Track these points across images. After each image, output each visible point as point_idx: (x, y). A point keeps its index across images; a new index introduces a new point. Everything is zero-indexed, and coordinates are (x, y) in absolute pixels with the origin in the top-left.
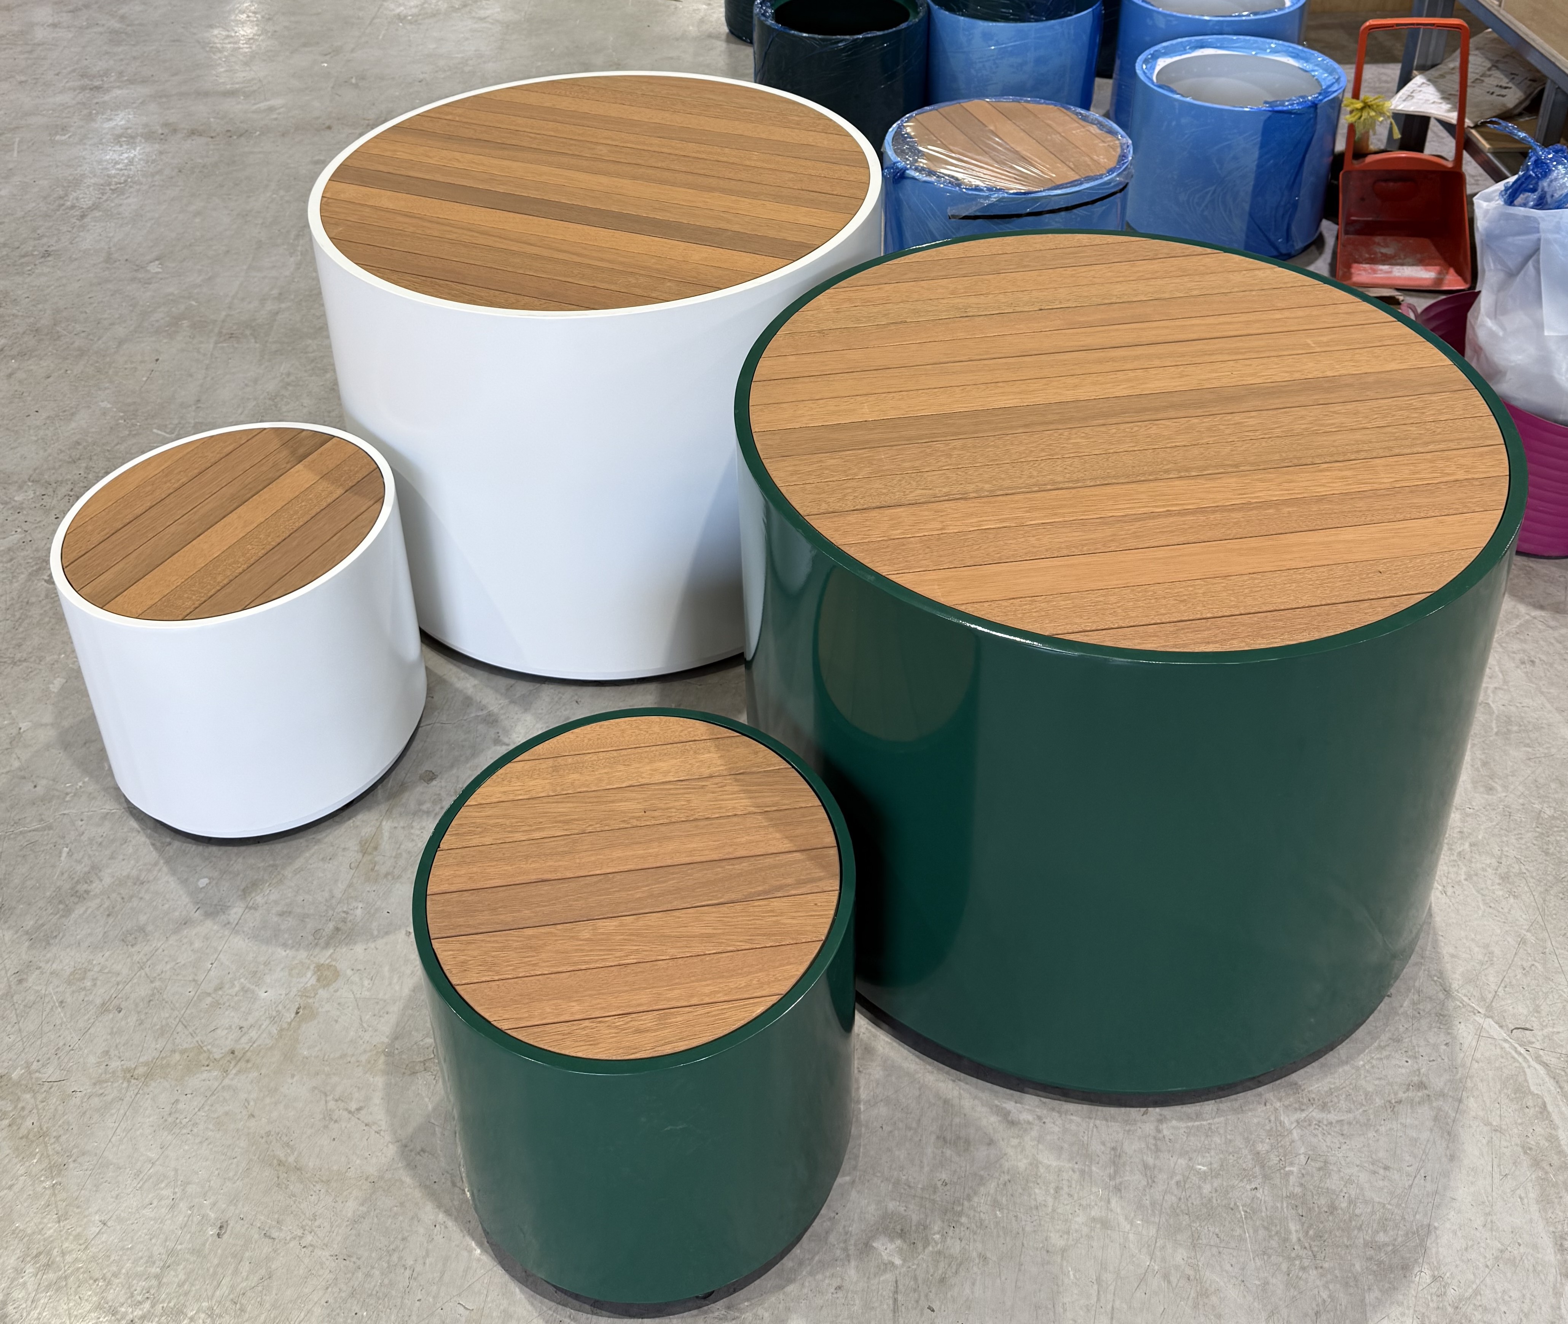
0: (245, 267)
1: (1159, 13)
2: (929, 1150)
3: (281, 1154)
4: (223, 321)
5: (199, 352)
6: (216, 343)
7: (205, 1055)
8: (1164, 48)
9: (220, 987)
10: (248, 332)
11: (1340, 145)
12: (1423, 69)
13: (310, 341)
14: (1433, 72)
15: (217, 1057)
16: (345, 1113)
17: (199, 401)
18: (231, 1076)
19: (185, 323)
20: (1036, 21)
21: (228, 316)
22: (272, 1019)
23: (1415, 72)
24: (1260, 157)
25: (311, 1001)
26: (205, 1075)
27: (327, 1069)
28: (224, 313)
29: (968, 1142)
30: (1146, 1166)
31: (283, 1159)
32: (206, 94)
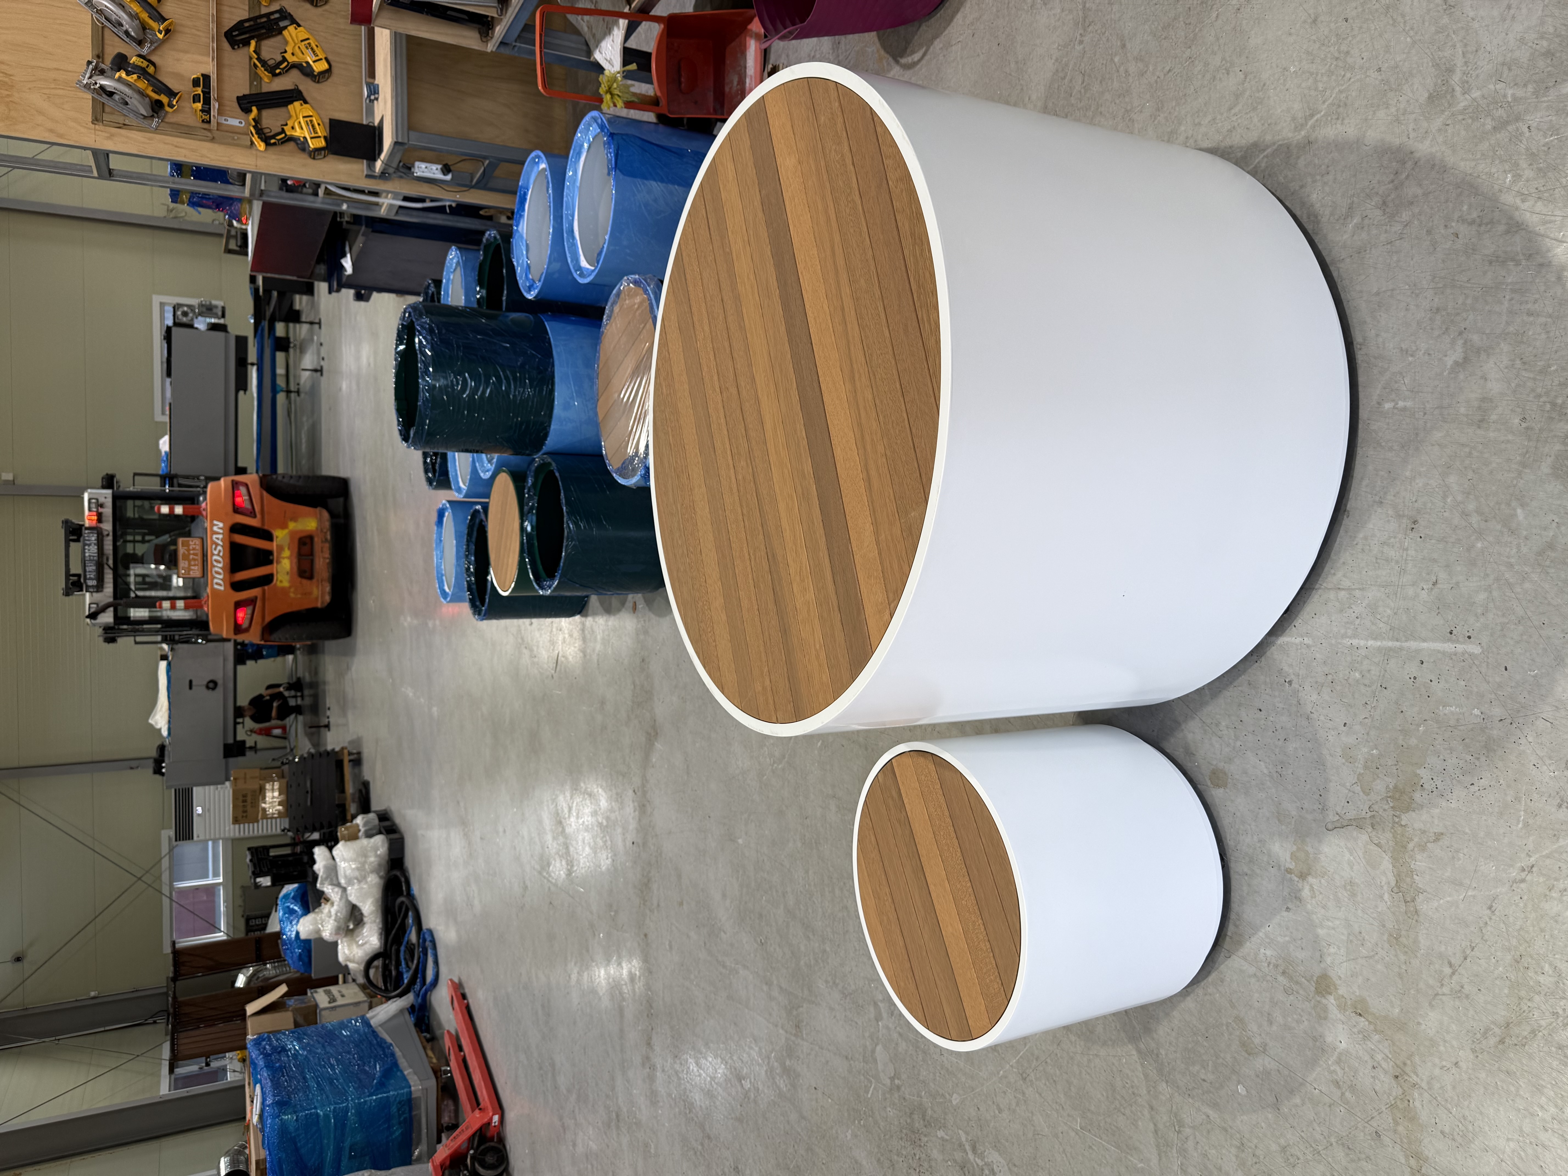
0: (746, 1011)
1: (548, 268)
2: (1492, 435)
3: (1492, 1041)
4: (786, 1032)
5: (809, 1054)
6: (803, 1039)
7: (1399, 1103)
8: (572, 261)
9: (1337, 1084)
10: (795, 1013)
11: (649, 117)
12: (589, 53)
13: (802, 963)
14: (592, 44)
15: (1400, 1091)
16: (1454, 977)
17: (847, 1058)
18: (1419, 1081)
19: (788, 1063)
20: (553, 366)
21: (782, 1028)
22: (1366, 1038)
23: (592, 59)
24: (655, 180)
25: (1349, 1002)
26: (1418, 1104)
27: (1412, 992)
28: (781, 1031)
29: (1483, 400)
30: (1507, 232)
31: (1498, 1039)
32: (622, 1030)
